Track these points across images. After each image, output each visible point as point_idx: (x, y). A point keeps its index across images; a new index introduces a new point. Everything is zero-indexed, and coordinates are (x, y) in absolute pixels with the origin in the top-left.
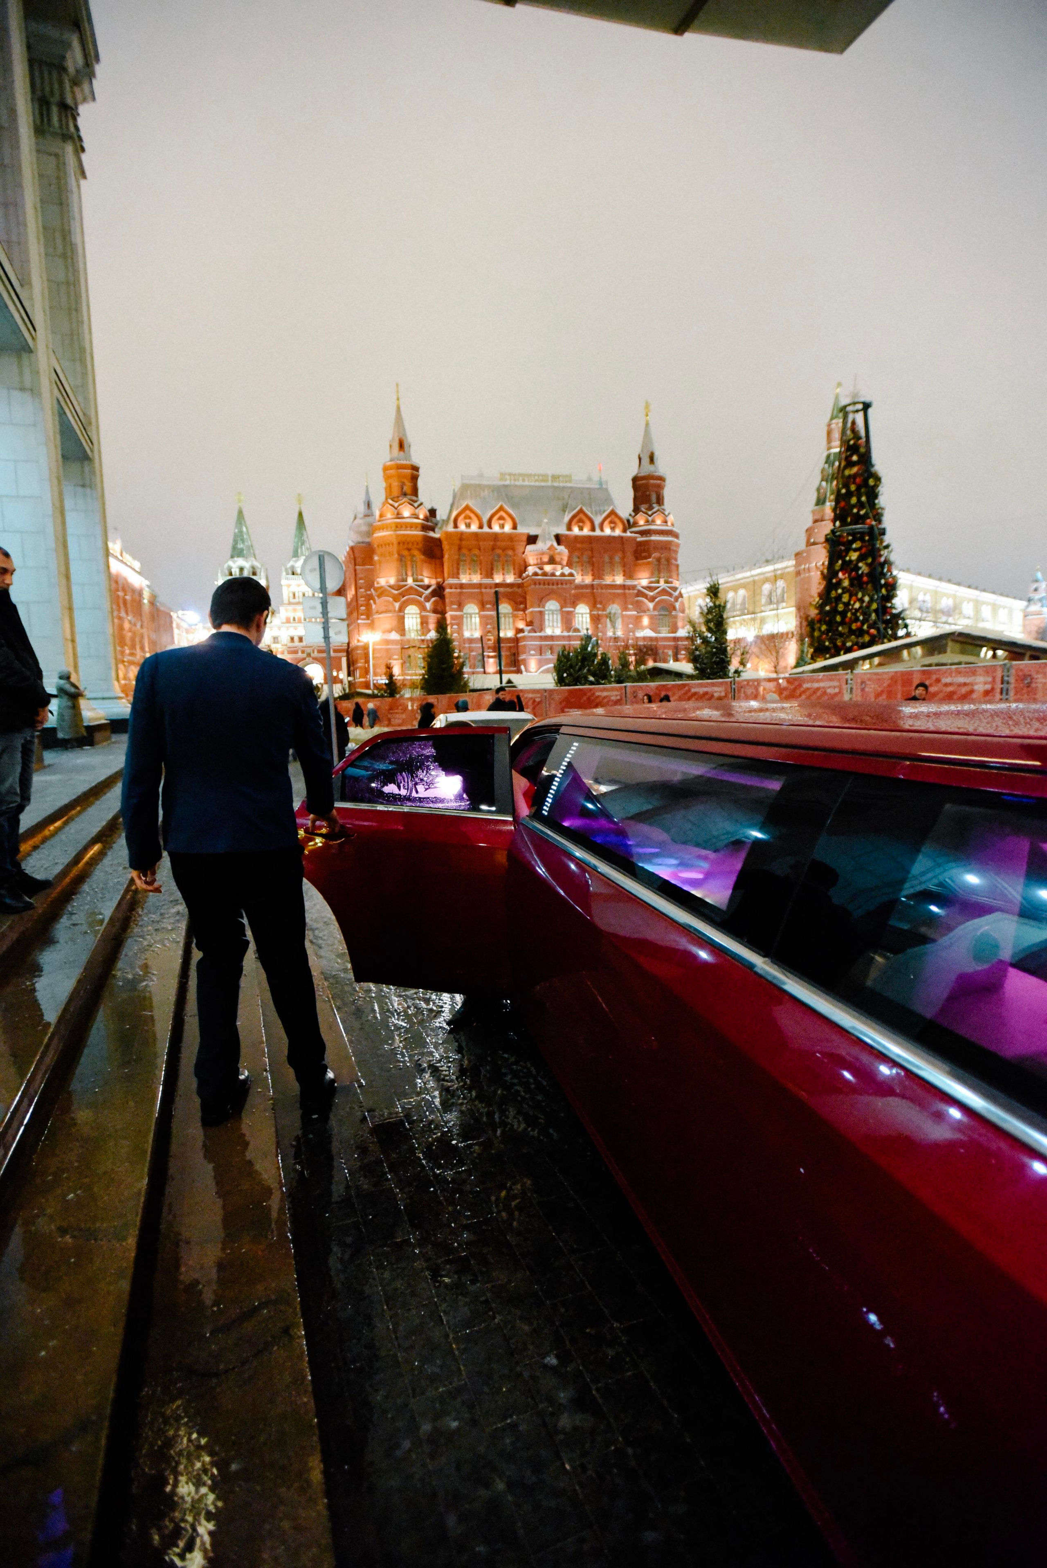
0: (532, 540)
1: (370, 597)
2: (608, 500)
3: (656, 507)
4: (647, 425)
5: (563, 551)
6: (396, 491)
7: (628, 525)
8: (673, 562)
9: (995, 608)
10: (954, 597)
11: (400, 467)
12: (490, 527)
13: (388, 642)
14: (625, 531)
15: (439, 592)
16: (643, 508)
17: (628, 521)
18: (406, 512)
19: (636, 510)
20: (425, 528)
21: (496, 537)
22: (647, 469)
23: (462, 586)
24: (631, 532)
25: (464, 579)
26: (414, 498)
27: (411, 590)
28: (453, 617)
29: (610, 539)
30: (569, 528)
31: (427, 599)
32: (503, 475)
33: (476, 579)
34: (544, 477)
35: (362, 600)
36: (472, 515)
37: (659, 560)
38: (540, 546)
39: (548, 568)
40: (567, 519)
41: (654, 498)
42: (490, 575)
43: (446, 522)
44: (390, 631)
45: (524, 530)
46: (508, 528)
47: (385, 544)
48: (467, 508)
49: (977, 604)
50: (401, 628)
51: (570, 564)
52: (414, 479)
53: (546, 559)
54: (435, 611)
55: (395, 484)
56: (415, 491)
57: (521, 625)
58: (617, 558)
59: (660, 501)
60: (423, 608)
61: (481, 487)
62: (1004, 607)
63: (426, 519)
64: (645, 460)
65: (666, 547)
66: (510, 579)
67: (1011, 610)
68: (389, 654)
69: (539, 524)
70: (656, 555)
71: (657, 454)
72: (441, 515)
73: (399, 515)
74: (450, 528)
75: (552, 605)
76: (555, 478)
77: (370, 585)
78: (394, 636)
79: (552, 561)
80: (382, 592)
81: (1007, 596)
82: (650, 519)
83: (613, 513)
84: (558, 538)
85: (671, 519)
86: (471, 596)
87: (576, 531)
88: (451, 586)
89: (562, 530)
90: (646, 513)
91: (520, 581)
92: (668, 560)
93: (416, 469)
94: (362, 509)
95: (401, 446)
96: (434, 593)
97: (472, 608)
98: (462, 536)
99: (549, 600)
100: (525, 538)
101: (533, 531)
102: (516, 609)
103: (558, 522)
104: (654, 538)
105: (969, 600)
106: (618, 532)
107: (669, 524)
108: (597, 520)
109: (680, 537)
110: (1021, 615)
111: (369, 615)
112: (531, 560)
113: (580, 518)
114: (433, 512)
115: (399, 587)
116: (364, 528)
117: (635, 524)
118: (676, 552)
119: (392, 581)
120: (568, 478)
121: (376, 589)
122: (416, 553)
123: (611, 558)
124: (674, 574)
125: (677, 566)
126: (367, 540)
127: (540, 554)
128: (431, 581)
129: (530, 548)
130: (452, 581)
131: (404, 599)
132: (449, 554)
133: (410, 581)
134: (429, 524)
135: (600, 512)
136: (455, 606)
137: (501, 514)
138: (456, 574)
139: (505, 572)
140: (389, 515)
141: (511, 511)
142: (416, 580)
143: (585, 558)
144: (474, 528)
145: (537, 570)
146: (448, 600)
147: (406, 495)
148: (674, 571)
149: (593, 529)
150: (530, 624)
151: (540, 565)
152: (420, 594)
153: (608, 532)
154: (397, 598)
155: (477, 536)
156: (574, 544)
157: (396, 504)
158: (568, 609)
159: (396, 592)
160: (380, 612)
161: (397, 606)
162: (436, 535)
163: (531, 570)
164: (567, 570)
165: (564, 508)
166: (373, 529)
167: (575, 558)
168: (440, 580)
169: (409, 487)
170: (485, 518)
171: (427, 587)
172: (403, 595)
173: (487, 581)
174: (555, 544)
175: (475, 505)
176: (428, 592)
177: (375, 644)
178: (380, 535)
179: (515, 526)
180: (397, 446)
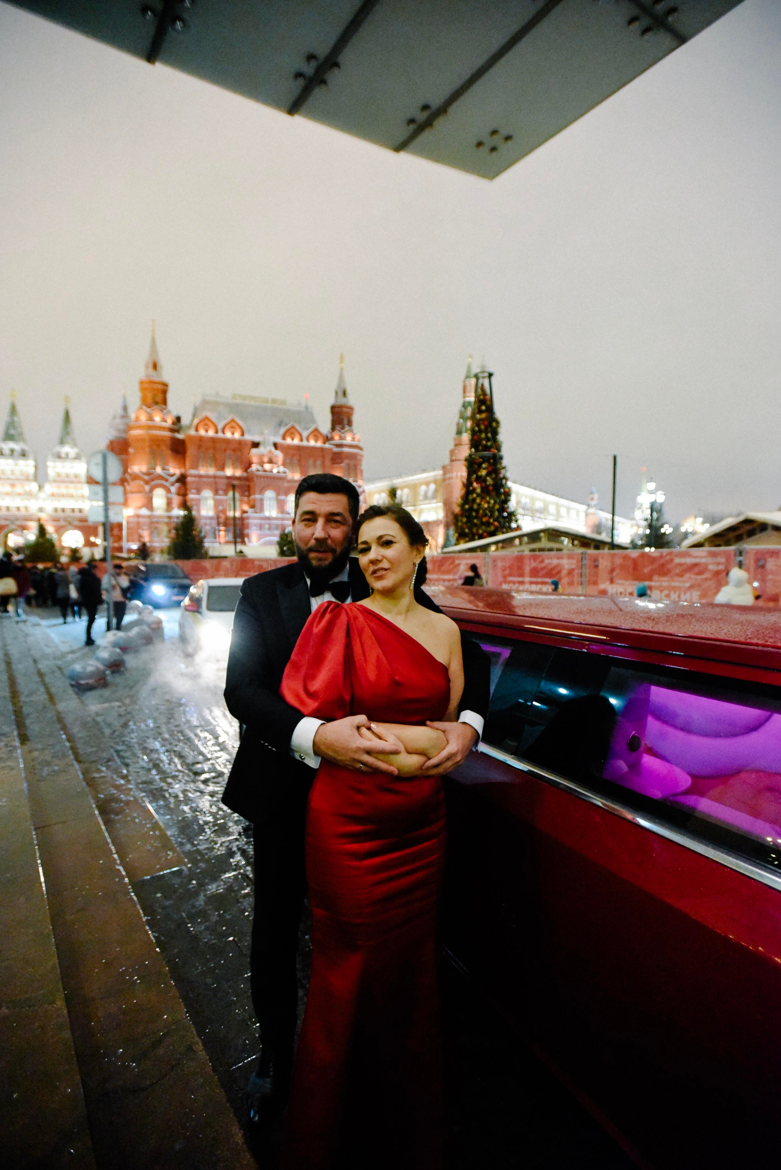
0: (256, 445)
1: (125, 481)
2: (313, 421)
3: (347, 428)
4: (342, 370)
5: (279, 455)
6: (149, 400)
7: (327, 439)
8: (359, 467)
9: (568, 509)
10: (544, 501)
11: (152, 382)
12: (223, 432)
13: (138, 516)
14: (324, 443)
15: (182, 479)
16: (338, 427)
17: (327, 437)
18: (157, 418)
19: (333, 429)
20: (172, 430)
21: (227, 441)
22: (342, 401)
23: (200, 476)
24: (329, 444)
25: (202, 471)
26: (164, 406)
27: (160, 477)
28: (193, 500)
29: (313, 448)
30: (284, 438)
31: (173, 485)
32: (234, 396)
33: (211, 471)
34: (266, 400)
36: (210, 424)
37: (349, 465)
38: (261, 450)
39: (267, 466)
40: (282, 431)
41: (346, 421)
42: (222, 469)
43: (189, 427)
44: (141, 508)
45: (249, 437)
46: (237, 436)
47: (140, 440)
48: (207, 418)
49: (558, 506)
50: (149, 505)
51: (284, 464)
52: (164, 392)
53: (266, 459)
54: (178, 494)
55: (149, 395)
56: (165, 402)
57: (246, 507)
58: (319, 463)
59: (350, 423)
60: (168, 491)
61: (217, 403)
62: (574, 509)
63: (173, 423)
64: (341, 394)
65: (353, 457)
66: (239, 473)
67: (578, 512)
68: (139, 525)
69: (262, 434)
70: (346, 461)
71: (348, 391)
72: (185, 421)
73: (151, 419)
74: (192, 432)
75: (270, 494)
76: (274, 401)
77: (125, 470)
78: (144, 512)
79: (271, 461)
80: (136, 477)
81: (576, 502)
82: (343, 435)
83: (316, 430)
84: (276, 445)
85: (357, 436)
86: (208, 485)
87: (289, 441)
88: (192, 476)
89: (279, 440)
90: (340, 431)
91: (245, 475)
92: (355, 466)
93: (166, 385)
94: (120, 411)
95: (155, 366)
96: (179, 480)
97: (207, 493)
98: (201, 439)
99: (267, 490)
100: (250, 443)
101: (256, 439)
102: (242, 495)
103: (276, 434)
104: (346, 450)
105: (553, 503)
106: (319, 444)
107: (356, 439)
108: (305, 434)
109: (365, 449)
110: (584, 514)
111: (124, 493)
112: (255, 460)
113: (291, 432)
114: (178, 419)
115: (148, 474)
116: (122, 427)
117: (332, 439)
118: (361, 461)
119: (144, 468)
120: (283, 402)
121: (130, 475)
122: (164, 448)
123: (315, 462)
124: (359, 476)
125: (361, 471)
126: (124, 435)
127: (261, 456)
128: (175, 470)
129: (254, 451)
130: (193, 472)
131: (153, 483)
132: (191, 451)
133: (159, 470)
134: (175, 427)
135: (306, 429)
136: (194, 491)
137: (232, 425)
138: (196, 467)
139: (234, 467)
140: (143, 418)
141: (240, 423)
142: (163, 469)
143: (295, 461)
144: (211, 433)
145: (260, 468)
146: (189, 486)
147: (156, 403)
148: (359, 473)
149: (301, 440)
150: (253, 507)
151: (262, 464)
152: (167, 480)
153: (312, 443)
154: (147, 482)
155: (213, 440)
156: (287, 450)
157: (148, 410)
158: (282, 497)
159: (146, 478)
160: (132, 492)
161: (147, 488)
162: (180, 436)
163: (254, 467)
164: (282, 469)
165: (280, 424)
166: (129, 428)
167: (288, 461)
168: (183, 471)
169: (159, 398)
170: (220, 427)
171: (172, 475)
172: (153, 480)
173: (220, 473)
174: (273, 449)
175: (212, 416)
176: (173, 479)
177: (129, 517)
178: (136, 433)
179: (242, 434)
180: (151, 367)
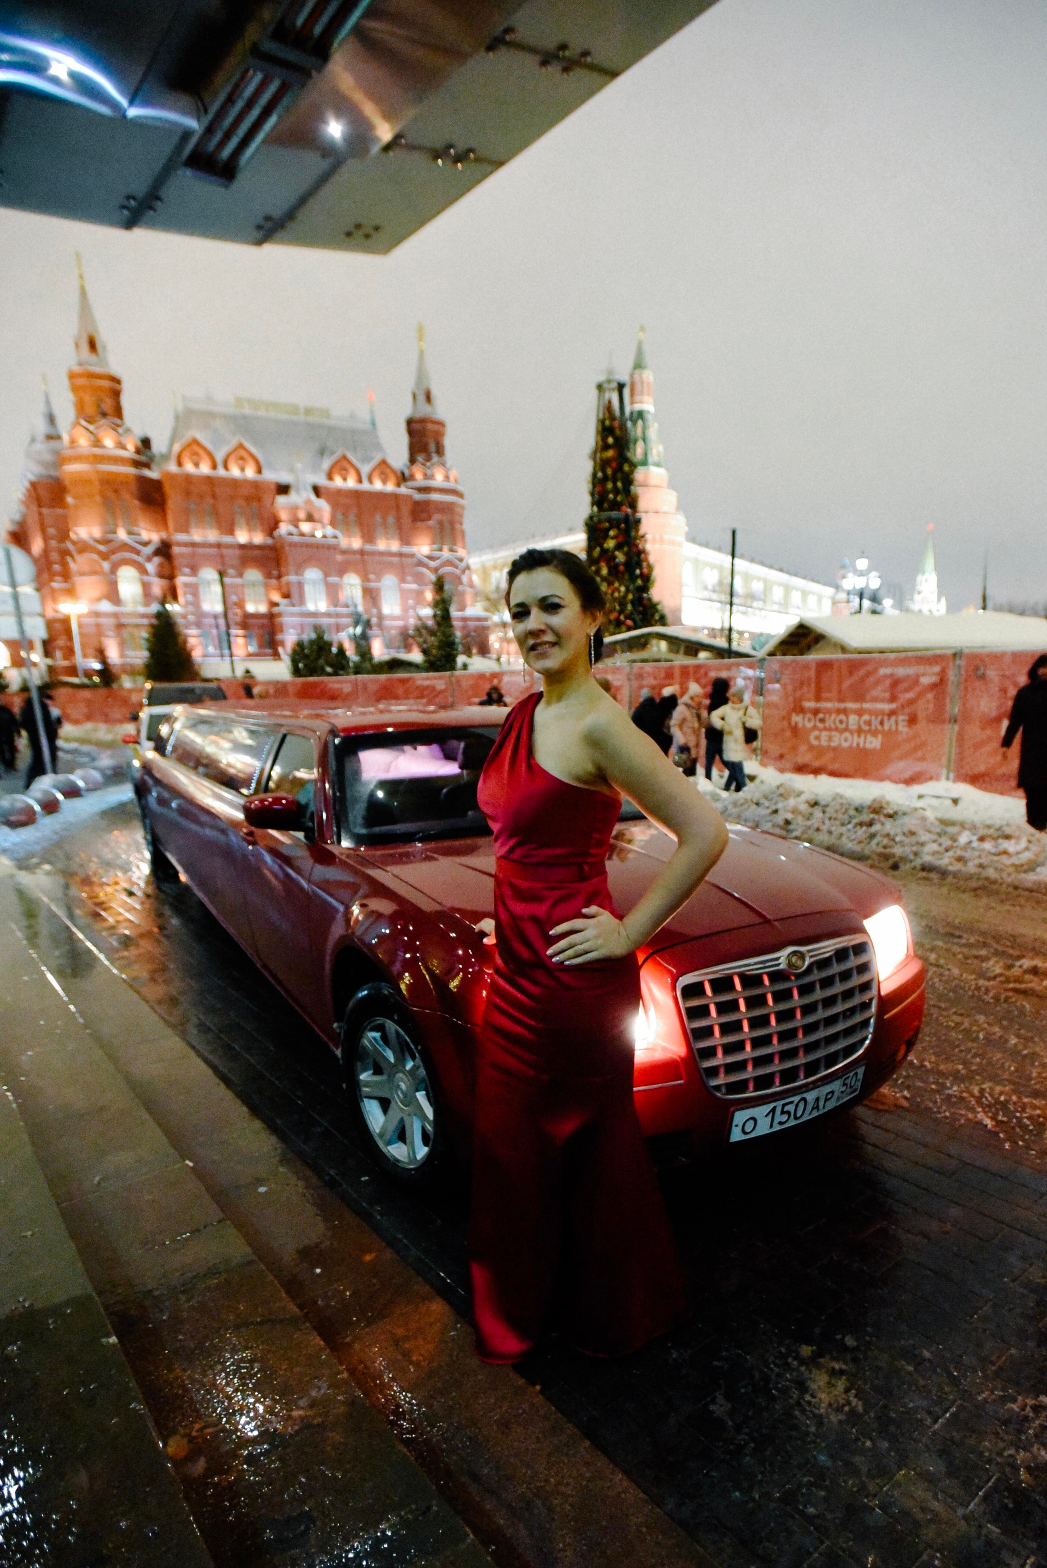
0: (283, 489)
1: (65, 553)
2: (378, 446)
3: (435, 458)
4: (421, 354)
5: (323, 506)
6: (90, 410)
7: (403, 478)
8: (457, 526)
9: (805, 594)
10: (765, 581)
11: (92, 376)
12: (226, 467)
13: (97, 614)
14: (398, 485)
15: (164, 550)
16: (420, 458)
17: (403, 474)
18: (109, 442)
19: (412, 461)
20: (137, 464)
21: (234, 483)
22: (424, 410)
23: (193, 545)
24: (407, 487)
25: (197, 535)
26: (118, 421)
27: (125, 547)
28: (186, 585)
29: (381, 496)
30: (330, 477)
31: (149, 559)
32: (239, 401)
33: (212, 535)
34: (295, 409)
35: (55, 556)
36: (201, 452)
37: (441, 523)
38: (293, 498)
39: (305, 527)
40: (326, 464)
41: (432, 447)
42: (231, 532)
43: (166, 457)
44: (99, 600)
45: (271, 476)
46: (250, 473)
47: (82, 481)
48: (195, 442)
49: (788, 589)
50: (113, 595)
51: (333, 523)
52: (116, 394)
53: (302, 515)
54: (161, 576)
55: (88, 399)
56: (118, 412)
57: (276, 597)
58: (391, 520)
59: (440, 451)
60: (143, 570)
61: (212, 415)
62: (813, 594)
63: (138, 451)
64: (421, 398)
65: (448, 509)
66: (259, 538)
67: (820, 598)
68: (99, 630)
69: (292, 470)
70: (437, 517)
71: (435, 392)
72: (159, 446)
73: (97, 443)
74: (173, 468)
75: (312, 575)
76: (308, 411)
77: (64, 535)
78: (106, 606)
79: (310, 518)
80: (83, 547)
81: (818, 582)
82: (429, 472)
83: (384, 463)
84: (317, 491)
85: (453, 474)
86: (207, 560)
87: (338, 482)
88: (179, 544)
89: (321, 480)
90: (423, 464)
91: (269, 541)
92: (452, 523)
93: (117, 381)
94: (41, 427)
95: (92, 345)
96: (158, 552)
97: (209, 574)
98: (188, 479)
99: (306, 568)
100: (273, 487)
101: (284, 478)
102: (268, 576)
103: (315, 468)
104: (435, 497)
105: (780, 584)
106: (390, 487)
107: (452, 479)
108: (365, 470)
109: (466, 496)
110: (830, 602)
111: (66, 575)
112: (284, 515)
113: (341, 466)
114: (146, 443)
115: (105, 542)
116: (48, 457)
117: (412, 477)
118: (461, 516)
119: (97, 532)
120: (326, 413)
121: (74, 543)
122: (126, 496)
123: (384, 518)
124: (460, 543)
125: (463, 532)
126: (53, 473)
127: (294, 509)
128: (152, 535)
129: (281, 500)
130: (181, 537)
131: (115, 557)
132: (174, 501)
133: (122, 534)
134: (143, 458)
135: (366, 460)
136: (187, 570)
137: (240, 454)
138: (186, 530)
139: (250, 530)
140: (83, 441)
141: (253, 450)
142: (130, 533)
143: (352, 517)
144: (205, 469)
145: (292, 529)
146: (177, 562)
147: (104, 415)
148: (459, 537)
149: (360, 481)
150: (287, 596)
151: (295, 522)
152: (138, 553)
153: (378, 485)
154: (105, 556)
155: (209, 480)
156: (336, 498)
157: (91, 427)
158: (333, 579)
159: (102, 548)
160: (82, 574)
161: (106, 566)
162: (153, 474)
163: (284, 528)
164: (329, 530)
165: (322, 452)
166: (60, 460)
167: (339, 516)
168: (164, 535)
169: (108, 405)
170: (219, 457)
171: (145, 544)
172: (113, 552)
173: (227, 539)
174: (313, 497)
175: (200, 437)
176: (149, 550)
177: (80, 617)
178: (73, 468)
179: (259, 471)
180: (85, 346)
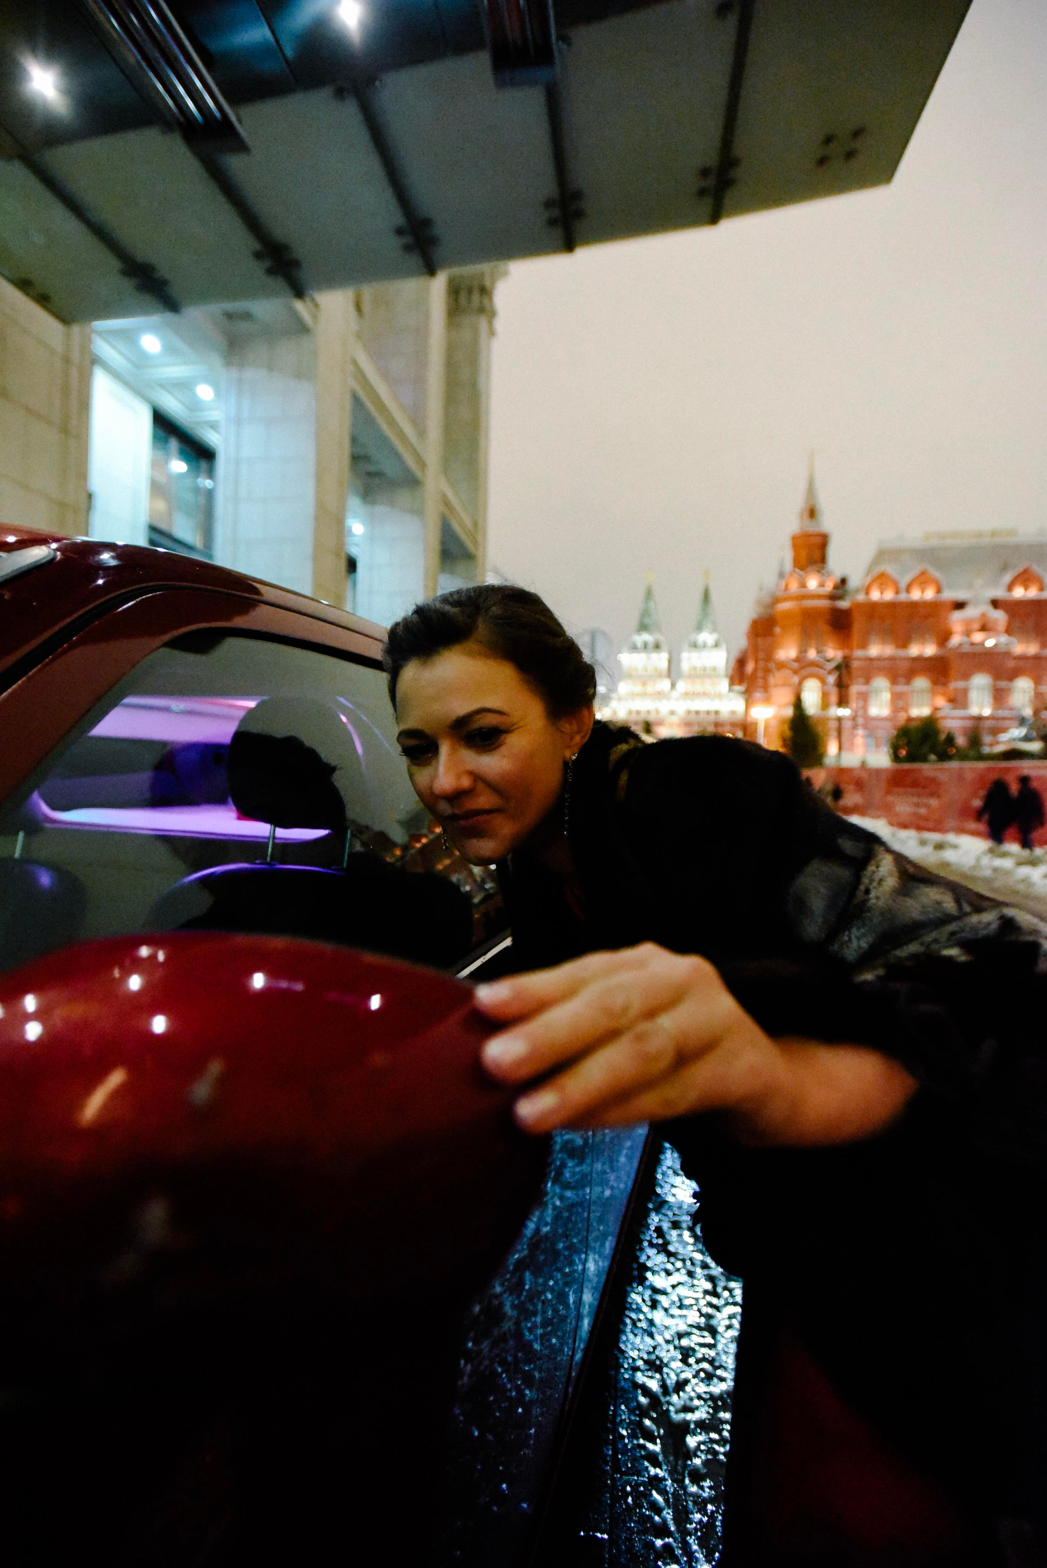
0: (960, 605)
1: (767, 671)
5: (1000, 617)
6: (804, 560)
11: (808, 535)
12: (908, 592)
13: (779, 718)
15: (844, 665)
18: (813, 583)
20: (834, 598)
21: (914, 605)
23: (870, 659)
25: (875, 650)
26: (823, 567)
27: (813, 664)
28: (859, 694)
30: (1011, 589)
31: (830, 673)
32: (927, 537)
33: (888, 650)
34: (980, 535)
35: (760, 674)
36: (888, 582)
38: (970, 612)
39: (978, 637)
40: (1008, 578)
42: (906, 647)
43: (857, 591)
44: (785, 706)
45: (950, 595)
46: (929, 594)
47: (787, 614)
48: (884, 574)
51: (1009, 631)
52: (824, 546)
53: (976, 626)
54: (838, 686)
55: (804, 553)
56: (823, 560)
57: (941, 702)
60: (823, 681)
63: (836, 587)
66: (930, 651)
69: (970, 588)
72: (854, 582)
73: (803, 585)
74: (861, 598)
75: (980, 680)
76: (994, 534)
77: (769, 656)
78: (790, 711)
79: (984, 628)
80: (781, 666)
84: (995, 604)
86: (883, 672)
87: (1019, 593)
88: (859, 659)
89: (999, 593)
91: (942, 652)
93: (826, 537)
95: (812, 513)
96: (838, 668)
97: (881, 683)
98: (874, 605)
99: (974, 674)
100: (950, 604)
101: (961, 596)
102: (935, 682)
103: (996, 584)
111: (766, 688)
112: (957, 628)
113: (1023, 578)
114: (843, 581)
115: (797, 660)
116: (768, 601)
119: (793, 653)
120: (1012, 532)
121: (776, 663)
122: (820, 624)
126: (770, 611)
127: (968, 622)
128: (834, 653)
129: (957, 616)
130: (859, 653)
131: (805, 672)
132: (859, 625)
133: (812, 654)
134: (838, 593)
136: (861, 680)
137: (922, 580)
138: (865, 646)
139: (925, 644)
140: (794, 587)
141: (936, 574)
142: (819, 652)
143: (1030, 625)
144: (889, 596)
145: (965, 639)
146: (853, 675)
147: (812, 562)
150: (952, 700)
151: (968, 633)
152: (822, 668)
154: (796, 672)
156: (1013, 608)
157: (801, 573)
158: (1003, 684)
159: (796, 665)
160: (776, 686)
161: (796, 679)
162: (844, 604)
163: (956, 640)
164: (1004, 639)
165: (1005, 568)
166: (776, 601)
167: (1016, 624)
168: (846, 653)
169: (817, 555)
170: (903, 584)
171: (831, 661)
172: (803, 668)
173: (901, 653)
174: (990, 609)
176: (831, 665)
178: (784, 606)
179: (939, 591)
180: (806, 514)
